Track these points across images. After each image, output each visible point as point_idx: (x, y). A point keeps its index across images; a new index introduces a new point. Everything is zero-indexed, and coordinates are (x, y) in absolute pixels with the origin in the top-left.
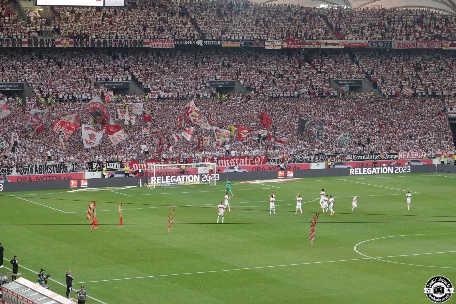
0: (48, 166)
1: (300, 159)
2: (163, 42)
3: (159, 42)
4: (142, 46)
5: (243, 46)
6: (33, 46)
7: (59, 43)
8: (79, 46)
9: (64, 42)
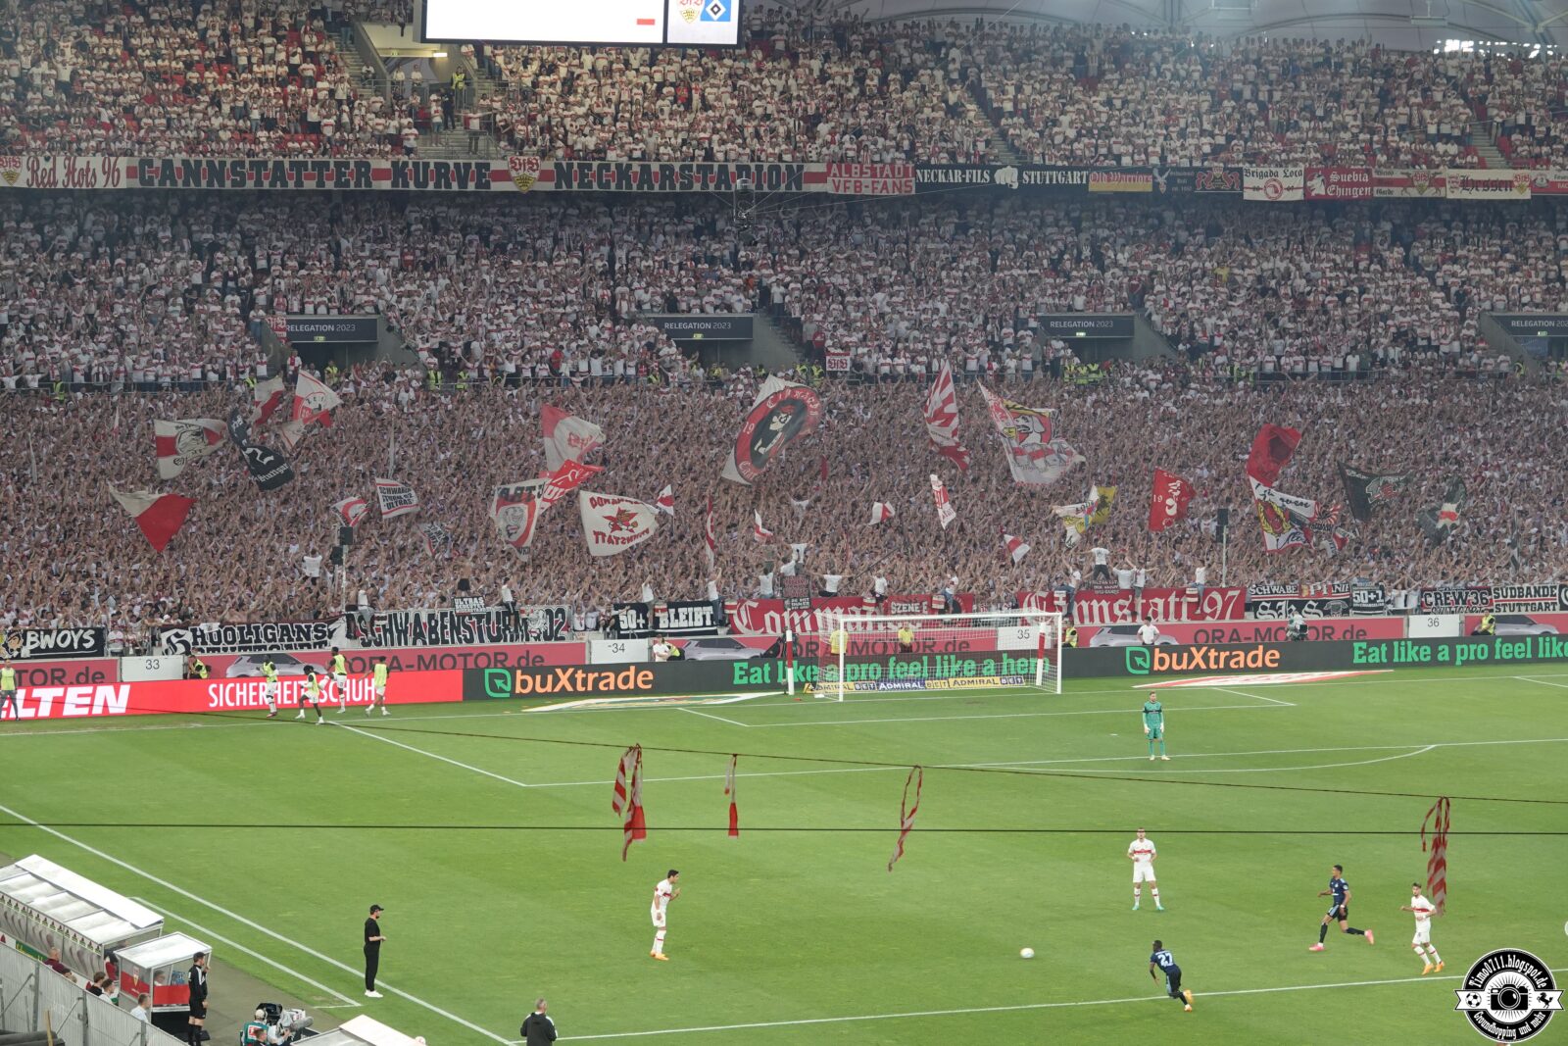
0: (458, 616)
1: (1370, 601)
2: (874, 175)
3: (862, 173)
4: (799, 187)
5: (1163, 189)
6: (412, 187)
7: (503, 176)
8: (575, 186)
9: (521, 172)
